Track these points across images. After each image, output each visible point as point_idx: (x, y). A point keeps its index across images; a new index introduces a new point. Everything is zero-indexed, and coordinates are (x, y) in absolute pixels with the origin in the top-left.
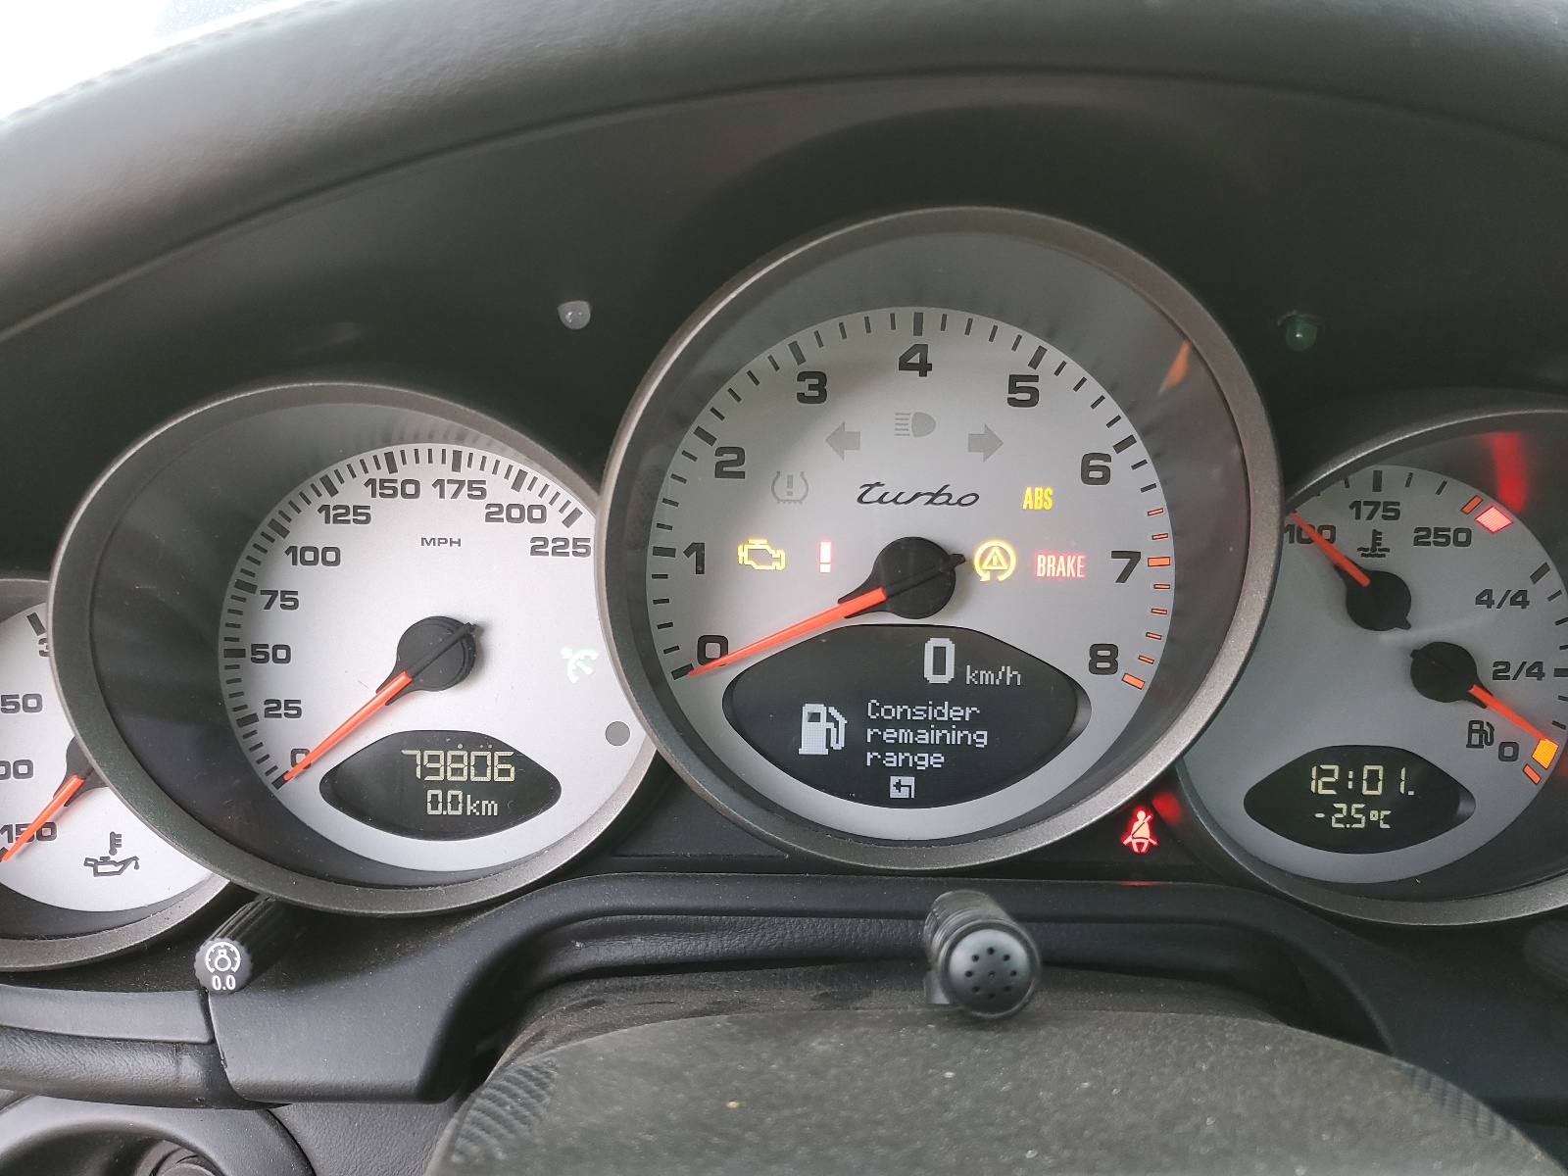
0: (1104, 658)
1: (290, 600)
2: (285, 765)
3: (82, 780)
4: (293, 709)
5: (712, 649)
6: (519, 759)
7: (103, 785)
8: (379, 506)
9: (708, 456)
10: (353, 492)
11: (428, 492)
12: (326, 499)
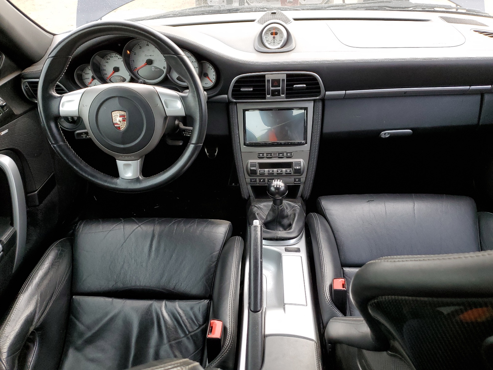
0: (164, 68)
1: (105, 66)
2: (106, 79)
3: (93, 78)
4: (106, 74)
5: (136, 68)
6: (123, 78)
7: (95, 79)
8: (110, 58)
9: (133, 54)
10: (109, 57)
11: (114, 57)
12: (107, 58)
